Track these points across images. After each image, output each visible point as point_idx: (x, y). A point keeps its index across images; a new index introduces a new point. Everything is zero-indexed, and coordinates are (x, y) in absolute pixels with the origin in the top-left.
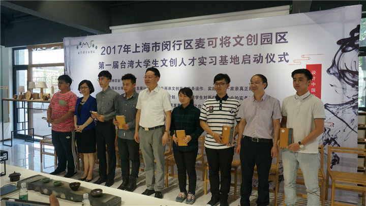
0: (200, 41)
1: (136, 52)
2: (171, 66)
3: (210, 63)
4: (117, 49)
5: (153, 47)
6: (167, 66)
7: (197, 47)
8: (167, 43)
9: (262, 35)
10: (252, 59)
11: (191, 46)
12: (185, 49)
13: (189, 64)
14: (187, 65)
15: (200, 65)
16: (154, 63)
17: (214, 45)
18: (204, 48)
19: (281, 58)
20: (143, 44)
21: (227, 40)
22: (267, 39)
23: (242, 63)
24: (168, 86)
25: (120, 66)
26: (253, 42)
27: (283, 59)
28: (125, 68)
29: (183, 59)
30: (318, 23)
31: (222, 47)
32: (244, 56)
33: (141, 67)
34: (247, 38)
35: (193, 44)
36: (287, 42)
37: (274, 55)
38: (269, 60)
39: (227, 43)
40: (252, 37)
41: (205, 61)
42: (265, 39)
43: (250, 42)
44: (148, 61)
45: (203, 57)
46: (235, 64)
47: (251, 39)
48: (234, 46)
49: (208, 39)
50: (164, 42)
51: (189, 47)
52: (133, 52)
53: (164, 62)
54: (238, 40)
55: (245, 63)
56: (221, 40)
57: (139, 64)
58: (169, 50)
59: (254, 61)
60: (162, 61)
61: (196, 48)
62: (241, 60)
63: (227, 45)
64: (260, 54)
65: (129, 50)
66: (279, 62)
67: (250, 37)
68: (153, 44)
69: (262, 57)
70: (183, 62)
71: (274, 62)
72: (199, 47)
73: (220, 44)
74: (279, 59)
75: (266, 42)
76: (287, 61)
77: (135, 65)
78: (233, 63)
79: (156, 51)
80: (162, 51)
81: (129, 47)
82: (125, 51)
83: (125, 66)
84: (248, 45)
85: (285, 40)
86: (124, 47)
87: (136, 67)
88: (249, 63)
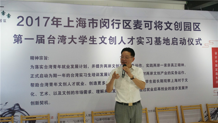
0: (138, 23)
1: (69, 26)
2: (110, 43)
3: (147, 43)
4: (43, 21)
5: (90, 23)
6: (106, 44)
7: (135, 27)
8: (106, 21)
9: (184, 23)
11: (130, 26)
12: (124, 28)
13: (128, 43)
14: (127, 43)
15: (138, 44)
16: (92, 40)
17: (150, 28)
18: (141, 29)
19: (197, 42)
20: (77, 19)
21: (160, 24)
22: (188, 26)
23: (172, 44)
24: (108, 64)
25: (46, 41)
26: (178, 28)
27: (198, 43)
28: (54, 43)
29: (122, 37)
31: (156, 30)
32: (173, 39)
33: (76, 43)
34: (175, 24)
35: (132, 24)
36: (200, 30)
37: (193, 39)
38: (190, 43)
39: (160, 27)
40: (178, 24)
41: (142, 40)
42: (186, 26)
43: (177, 28)
44: (84, 38)
46: (166, 44)
47: (177, 25)
48: (166, 29)
49: (144, 21)
50: (102, 19)
51: (128, 27)
52: (64, 26)
53: (103, 39)
54: (168, 25)
55: (174, 44)
56: (155, 23)
57: (72, 40)
58: (108, 28)
59: (180, 43)
60: (101, 38)
61: (134, 29)
62: (171, 42)
63: (160, 28)
64: (184, 38)
65: (59, 23)
66: (196, 44)
67: (176, 24)
68: (89, 20)
69: (185, 40)
70: (122, 40)
71: (193, 44)
72: (137, 28)
73: (155, 27)
74: (196, 43)
75: (187, 29)
76: (201, 45)
77: (68, 41)
78: (165, 43)
79: (93, 28)
80: (101, 28)
81: (59, 20)
82: (53, 24)
83: (54, 41)
84: (175, 30)
85: (199, 29)
86: (52, 20)
87: (69, 43)
88: (177, 44)
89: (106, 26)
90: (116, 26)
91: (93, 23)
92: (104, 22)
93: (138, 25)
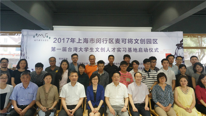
0: (118, 40)
1: (79, 42)
2: (101, 51)
3: (123, 51)
4: (66, 40)
5: (90, 41)
6: (99, 52)
8: (99, 39)
9: (147, 39)
10: (143, 50)
11: (113, 42)
12: (109, 43)
13: (112, 51)
14: (111, 51)
15: (118, 52)
16: (91, 49)
17: (125, 42)
18: (120, 43)
19: (155, 50)
20: (84, 39)
21: (131, 41)
22: (149, 41)
23: (139, 52)
25: (67, 50)
27: (156, 51)
28: (71, 51)
29: (108, 48)
30: (169, 37)
31: (129, 43)
32: (139, 49)
33: (82, 51)
34: (140, 40)
35: (114, 41)
37: (152, 49)
38: (151, 51)
41: (120, 50)
42: (148, 41)
44: (87, 48)
45: (119, 48)
46: (135, 52)
47: (142, 41)
48: (135, 43)
49: (122, 39)
50: (97, 39)
51: (112, 42)
52: (77, 43)
53: (97, 49)
54: (136, 41)
56: (128, 40)
57: (81, 50)
58: (101, 43)
59: (144, 51)
60: (96, 49)
62: (138, 50)
63: (131, 43)
64: (147, 48)
65: (74, 41)
67: (142, 40)
68: (90, 39)
70: (108, 50)
71: (153, 52)
72: (117, 43)
74: (155, 51)
75: (149, 43)
76: (158, 52)
79: (92, 43)
80: (96, 43)
81: (74, 39)
82: (71, 42)
83: (71, 50)
84: (141, 43)
85: (157, 42)
86: (71, 40)
87: (79, 51)
88: (142, 52)
89: (99, 42)
90: (105, 42)
91: (92, 41)
92: (98, 40)
93: (118, 41)
